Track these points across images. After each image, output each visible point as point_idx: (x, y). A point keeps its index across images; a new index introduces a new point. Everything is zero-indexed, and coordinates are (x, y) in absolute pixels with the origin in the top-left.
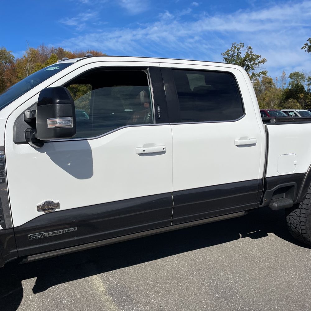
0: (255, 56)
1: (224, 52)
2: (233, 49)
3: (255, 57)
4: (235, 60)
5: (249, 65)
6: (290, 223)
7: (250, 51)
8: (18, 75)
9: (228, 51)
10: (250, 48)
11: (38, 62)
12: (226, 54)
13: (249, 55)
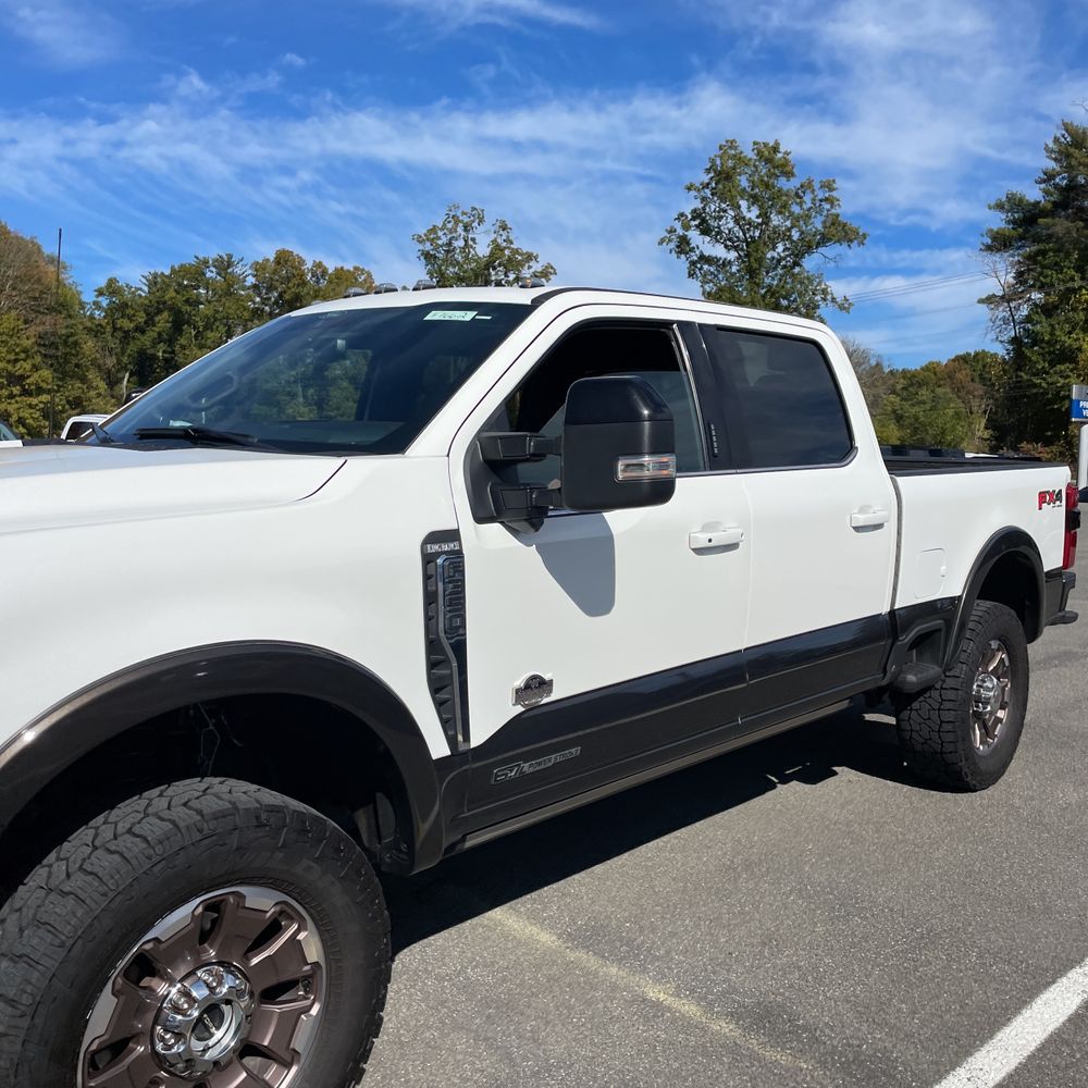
0: (521, 255)
1: (422, 231)
2: (449, 226)
3: (519, 258)
4: (458, 263)
6: (912, 730)
7: (504, 237)
9: (433, 230)
10: (504, 227)
12: (428, 240)
13: (502, 250)
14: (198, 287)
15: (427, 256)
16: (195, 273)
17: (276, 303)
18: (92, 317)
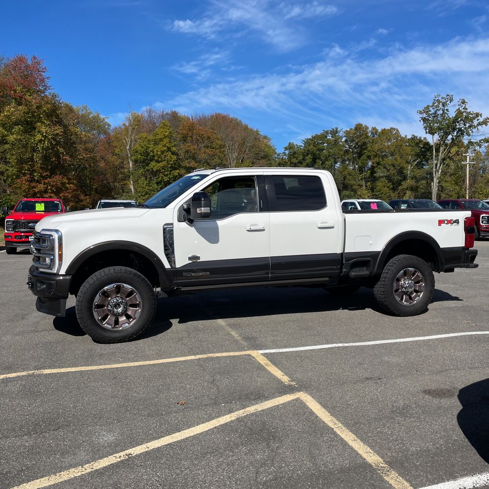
0: (472, 114)
2: (435, 105)
3: (471, 116)
4: (439, 121)
5: (463, 129)
7: (463, 107)
8: (114, 150)
9: (428, 107)
10: (464, 102)
11: (144, 132)
12: (424, 112)
13: (462, 113)
14: (324, 143)
15: (424, 120)
16: (323, 137)
17: (355, 147)
18: (282, 158)
